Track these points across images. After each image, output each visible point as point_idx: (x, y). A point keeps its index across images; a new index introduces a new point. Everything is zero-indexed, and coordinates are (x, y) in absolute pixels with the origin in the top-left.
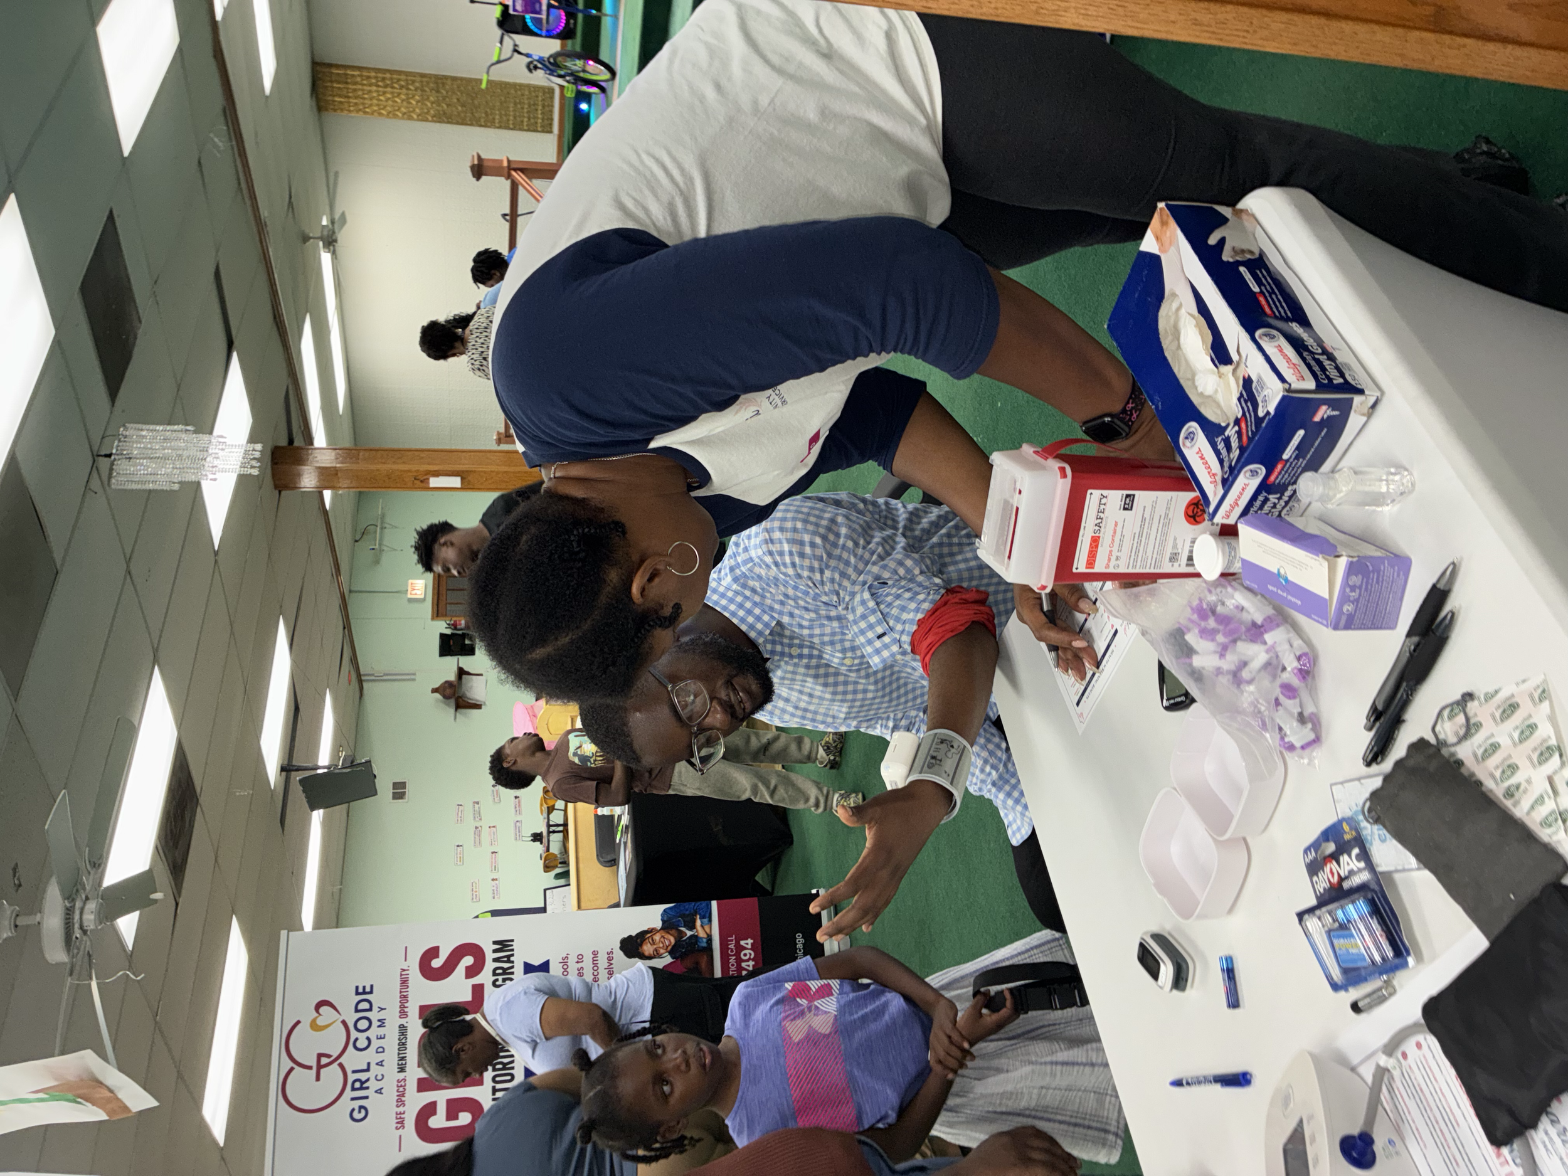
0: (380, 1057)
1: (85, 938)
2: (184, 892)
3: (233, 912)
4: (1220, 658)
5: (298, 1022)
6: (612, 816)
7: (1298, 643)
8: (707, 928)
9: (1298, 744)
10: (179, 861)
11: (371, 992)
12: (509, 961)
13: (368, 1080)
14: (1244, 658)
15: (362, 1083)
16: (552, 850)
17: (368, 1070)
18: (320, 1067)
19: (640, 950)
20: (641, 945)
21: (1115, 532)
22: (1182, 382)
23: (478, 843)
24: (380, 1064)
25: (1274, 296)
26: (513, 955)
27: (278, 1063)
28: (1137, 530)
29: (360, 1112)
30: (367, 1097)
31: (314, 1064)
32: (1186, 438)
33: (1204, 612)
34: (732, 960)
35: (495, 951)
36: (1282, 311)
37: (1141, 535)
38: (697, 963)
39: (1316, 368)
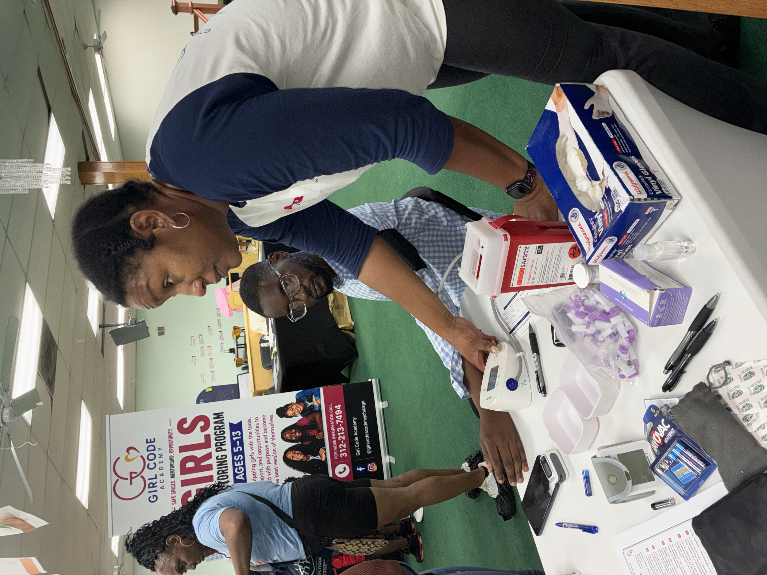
0: (161, 472)
1: (5, 426)
2: (55, 393)
3: (82, 399)
4: (586, 328)
5: (119, 458)
6: (269, 347)
7: (628, 323)
8: (318, 401)
9: (627, 376)
10: (51, 378)
11: (154, 441)
12: (222, 423)
13: (156, 483)
14: (599, 329)
15: (153, 484)
16: (240, 357)
17: (156, 478)
18: (132, 478)
19: (286, 414)
20: (286, 411)
21: (532, 266)
22: (568, 182)
23: (202, 355)
24: (162, 475)
25: (621, 140)
26: (223, 420)
27: (111, 478)
28: (544, 264)
29: (153, 498)
30: (156, 491)
31: (129, 477)
32: (572, 216)
33: (578, 303)
34: (331, 415)
35: (214, 418)
36: (626, 149)
37: (546, 266)
38: (314, 418)
39: (647, 185)
